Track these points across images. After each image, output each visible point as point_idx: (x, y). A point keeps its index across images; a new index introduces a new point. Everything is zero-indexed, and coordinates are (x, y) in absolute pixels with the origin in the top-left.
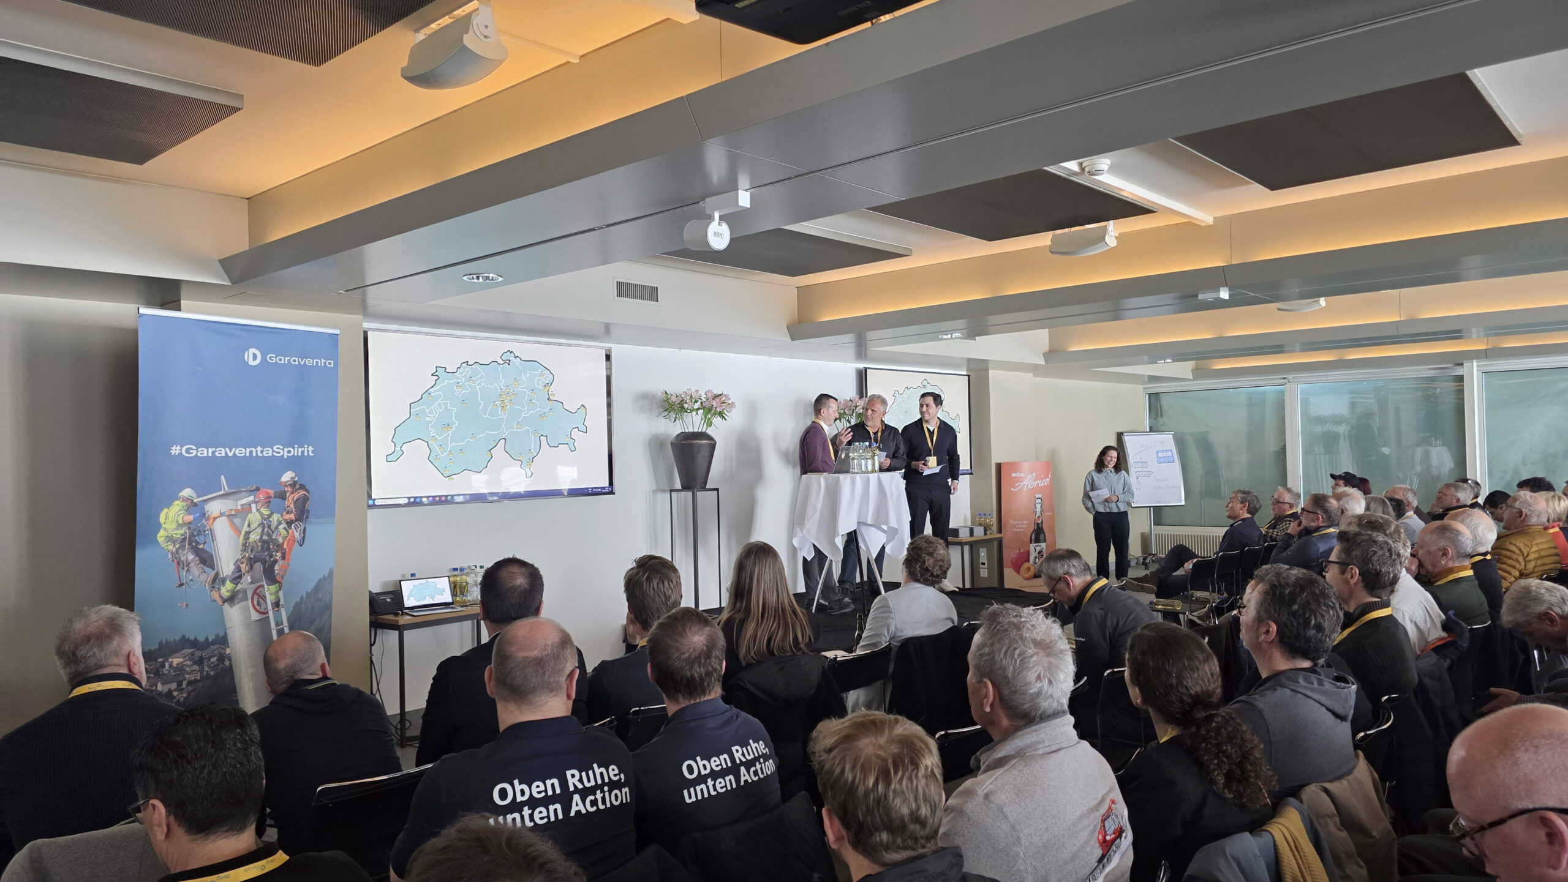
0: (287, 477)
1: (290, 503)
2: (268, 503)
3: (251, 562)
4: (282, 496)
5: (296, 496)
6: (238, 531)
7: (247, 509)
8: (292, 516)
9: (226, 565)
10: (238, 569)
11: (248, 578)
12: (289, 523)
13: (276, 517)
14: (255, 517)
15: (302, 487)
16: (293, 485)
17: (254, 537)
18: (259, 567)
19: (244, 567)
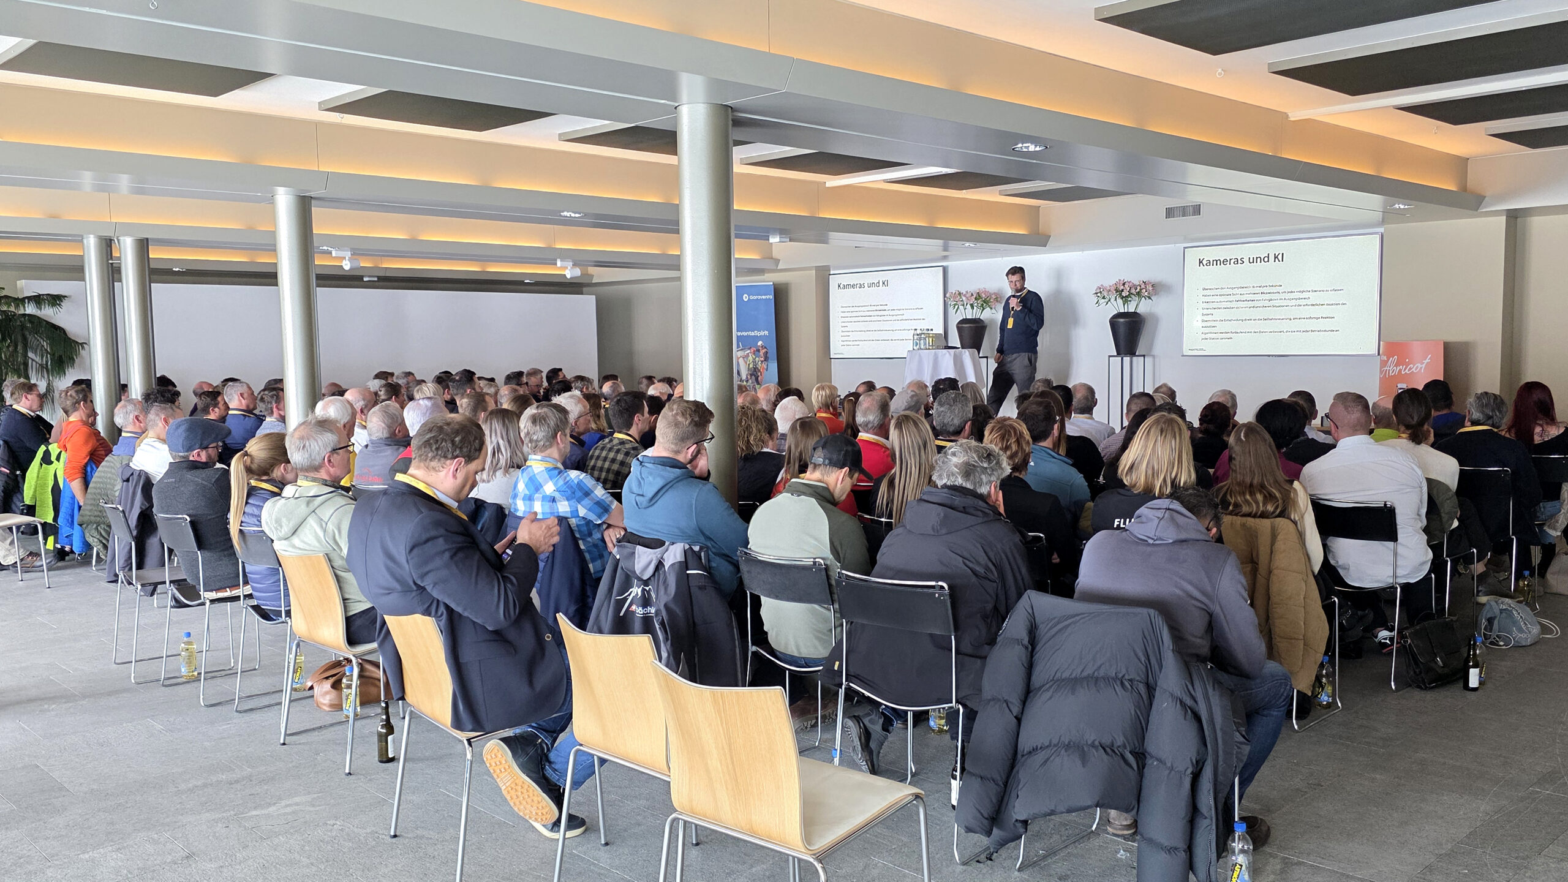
0: (760, 343)
1: (762, 352)
2: (754, 354)
3: (751, 375)
4: (758, 351)
5: (764, 351)
6: (746, 363)
7: (748, 355)
8: (763, 359)
9: (744, 377)
10: (747, 377)
11: (750, 381)
12: (762, 362)
13: (757, 359)
14: (750, 358)
15: (765, 348)
16: (762, 347)
17: (751, 366)
18: (753, 377)
19: (749, 377)
